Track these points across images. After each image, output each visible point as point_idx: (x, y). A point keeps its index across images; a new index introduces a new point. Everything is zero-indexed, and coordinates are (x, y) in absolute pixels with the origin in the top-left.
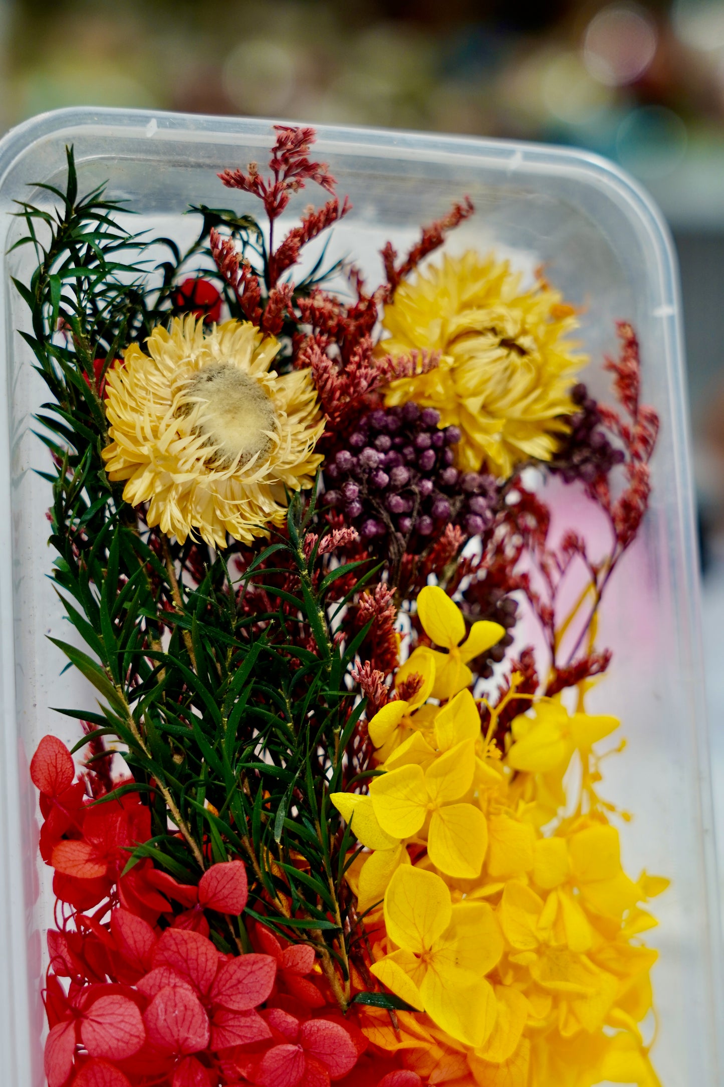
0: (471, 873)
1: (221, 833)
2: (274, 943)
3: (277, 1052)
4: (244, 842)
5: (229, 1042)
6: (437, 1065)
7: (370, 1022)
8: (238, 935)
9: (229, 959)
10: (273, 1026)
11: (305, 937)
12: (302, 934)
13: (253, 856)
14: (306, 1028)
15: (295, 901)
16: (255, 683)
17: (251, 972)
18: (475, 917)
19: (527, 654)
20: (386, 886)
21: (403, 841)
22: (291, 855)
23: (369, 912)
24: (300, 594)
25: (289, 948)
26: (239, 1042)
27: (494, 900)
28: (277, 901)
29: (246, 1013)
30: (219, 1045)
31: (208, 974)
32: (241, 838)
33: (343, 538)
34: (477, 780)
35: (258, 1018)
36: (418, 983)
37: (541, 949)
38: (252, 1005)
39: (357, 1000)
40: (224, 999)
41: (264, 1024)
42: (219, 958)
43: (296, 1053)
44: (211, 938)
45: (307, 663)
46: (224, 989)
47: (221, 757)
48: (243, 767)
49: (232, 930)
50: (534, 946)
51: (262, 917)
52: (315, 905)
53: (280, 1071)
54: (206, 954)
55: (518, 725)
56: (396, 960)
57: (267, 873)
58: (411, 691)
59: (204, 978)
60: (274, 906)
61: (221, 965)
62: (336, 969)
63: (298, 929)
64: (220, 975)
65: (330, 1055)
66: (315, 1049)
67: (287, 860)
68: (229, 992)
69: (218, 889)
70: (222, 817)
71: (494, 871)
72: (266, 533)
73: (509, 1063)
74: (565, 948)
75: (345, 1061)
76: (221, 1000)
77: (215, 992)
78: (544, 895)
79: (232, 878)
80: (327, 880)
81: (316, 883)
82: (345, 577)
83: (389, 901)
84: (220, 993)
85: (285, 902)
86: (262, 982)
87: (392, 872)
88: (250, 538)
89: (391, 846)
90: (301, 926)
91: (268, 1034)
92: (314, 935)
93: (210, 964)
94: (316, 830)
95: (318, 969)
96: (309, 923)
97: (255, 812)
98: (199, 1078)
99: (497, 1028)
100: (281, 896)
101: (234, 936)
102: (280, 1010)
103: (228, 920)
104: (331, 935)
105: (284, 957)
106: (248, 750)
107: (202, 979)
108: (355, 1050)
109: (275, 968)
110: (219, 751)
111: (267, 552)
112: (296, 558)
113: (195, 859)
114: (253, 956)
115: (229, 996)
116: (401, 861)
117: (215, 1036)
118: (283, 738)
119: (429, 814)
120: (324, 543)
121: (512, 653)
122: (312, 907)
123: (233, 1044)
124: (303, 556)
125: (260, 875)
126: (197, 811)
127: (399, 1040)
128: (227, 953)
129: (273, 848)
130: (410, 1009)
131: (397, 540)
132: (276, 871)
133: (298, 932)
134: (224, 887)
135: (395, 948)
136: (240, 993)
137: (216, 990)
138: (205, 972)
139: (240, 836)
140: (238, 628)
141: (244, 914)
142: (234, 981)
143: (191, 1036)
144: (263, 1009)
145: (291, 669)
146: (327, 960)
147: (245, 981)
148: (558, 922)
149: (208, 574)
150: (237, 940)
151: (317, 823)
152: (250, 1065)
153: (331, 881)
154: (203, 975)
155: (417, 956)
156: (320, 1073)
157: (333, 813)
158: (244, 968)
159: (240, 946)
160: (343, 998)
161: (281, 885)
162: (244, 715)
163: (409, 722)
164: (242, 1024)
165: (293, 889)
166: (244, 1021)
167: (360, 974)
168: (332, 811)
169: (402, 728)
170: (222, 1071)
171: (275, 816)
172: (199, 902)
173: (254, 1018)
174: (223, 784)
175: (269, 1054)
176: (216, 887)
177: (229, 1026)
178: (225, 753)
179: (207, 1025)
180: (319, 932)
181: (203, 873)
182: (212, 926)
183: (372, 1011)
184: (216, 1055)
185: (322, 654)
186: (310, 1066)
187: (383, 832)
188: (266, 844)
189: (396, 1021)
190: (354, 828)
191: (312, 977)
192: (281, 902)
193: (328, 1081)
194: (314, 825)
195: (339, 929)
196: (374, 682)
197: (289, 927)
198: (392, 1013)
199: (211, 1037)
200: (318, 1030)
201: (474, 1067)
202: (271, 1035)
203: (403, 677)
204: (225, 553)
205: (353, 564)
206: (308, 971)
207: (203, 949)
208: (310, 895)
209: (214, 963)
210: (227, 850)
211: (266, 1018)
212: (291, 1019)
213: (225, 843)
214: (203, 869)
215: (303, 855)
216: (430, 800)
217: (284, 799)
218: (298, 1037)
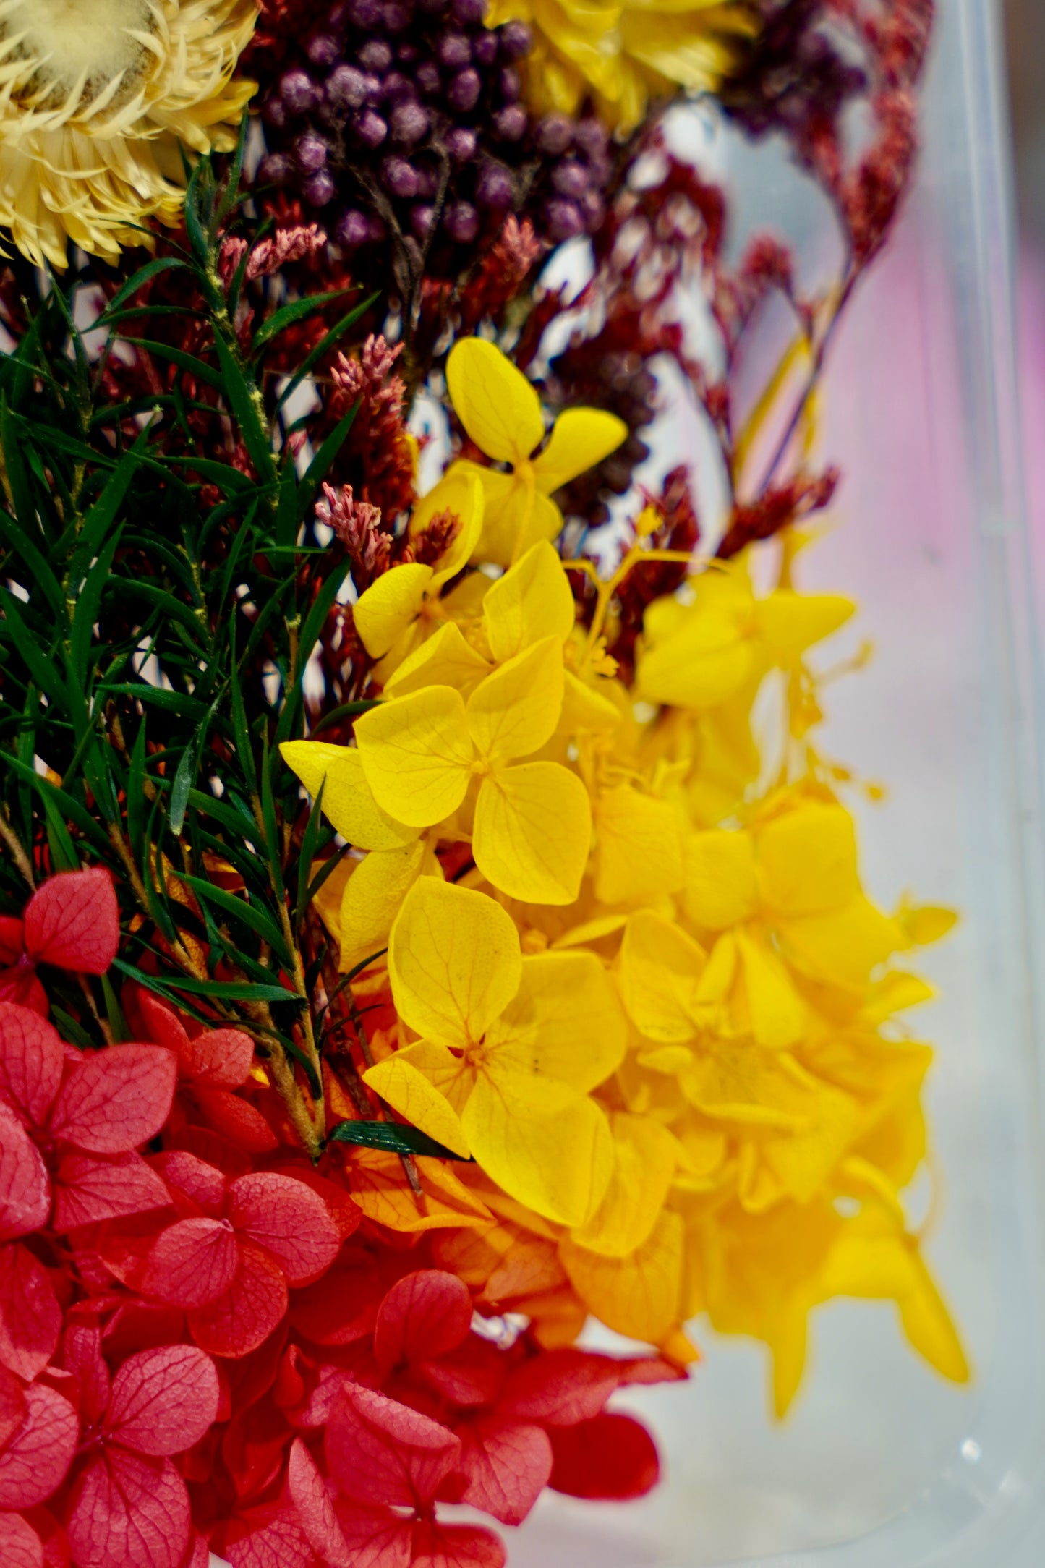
0: (561, 895)
1: (66, 819)
2: (173, 1028)
3: (183, 1232)
4: (111, 836)
5: (87, 1213)
6: (500, 1262)
7: (369, 1181)
8: (103, 1013)
9: (86, 1057)
10: (174, 1183)
11: (235, 1016)
12: (228, 1010)
13: (129, 861)
14: (239, 1188)
15: (215, 949)
16: (125, 531)
17: (129, 1081)
18: (571, 982)
19: (676, 477)
20: (391, 921)
21: (425, 834)
22: (208, 864)
23: (360, 972)
24: (214, 358)
25: (203, 1037)
26: (108, 1213)
27: (608, 947)
28: (178, 947)
29: (120, 1159)
30: (69, 1220)
31: (46, 1086)
32: (106, 828)
33: (295, 245)
34: (571, 715)
35: (145, 1169)
36: (459, 1104)
37: (701, 1042)
38: (130, 1144)
39: (337, 1136)
40: (77, 1133)
41: (155, 1178)
42: (66, 1056)
43: (220, 1235)
44: (52, 1019)
45: (231, 493)
46: (77, 1113)
47: (64, 677)
48: (110, 694)
49: (93, 1004)
50: (686, 1035)
51: (151, 979)
52: (256, 957)
53: (188, 1268)
54: (40, 1047)
55: (658, 616)
56: (413, 1059)
57: (160, 895)
58: (436, 545)
59: (39, 1092)
60: (173, 956)
61: (69, 1068)
62: (298, 1079)
63: (220, 1000)
64: (69, 1087)
65: (286, 1238)
66: (258, 1227)
67: (198, 870)
68: (86, 1120)
69: (62, 923)
70: (67, 788)
71: (607, 891)
72: (147, 239)
73: (639, 1257)
74: (748, 1041)
75: (315, 1251)
76: (71, 1135)
77: (58, 1120)
78: (709, 940)
79: (89, 902)
80: (277, 907)
81: (257, 914)
82: (303, 324)
83: (398, 949)
84: (69, 1122)
85: (196, 952)
86: (151, 1099)
87: (404, 893)
88: (112, 247)
89: (401, 843)
90: (226, 995)
91: (163, 1197)
92: (254, 1014)
93: (48, 1065)
94: (253, 813)
95: (261, 1076)
96: (242, 988)
97: (131, 778)
98: (32, 1286)
99: (615, 1189)
100: (188, 940)
101: (96, 1016)
102: (187, 1154)
103: (83, 983)
104: (285, 1014)
105: (194, 1054)
106: (119, 660)
107: (34, 1096)
108: (334, 1230)
109: (173, 1072)
110: (58, 661)
111: (146, 275)
112: (205, 286)
113: (16, 868)
114: (130, 1050)
115: (87, 1127)
116: (423, 870)
117: (62, 1203)
118: (185, 637)
119: (476, 782)
120: (258, 254)
121: (649, 477)
122: (247, 959)
123: (95, 1217)
124: (217, 281)
125: (144, 897)
126: (19, 777)
127: (423, 1212)
128: (83, 1047)
129: (170, 847)
130: (443, 1154)
131: (406, 250)
132: (177, 893)
133: (221, 1008)
134: (73, 920)
135: (411, 1036)
136: (108, 1121)
137: (62, 1115)
138: (39, 1082)
139: (104, 824)
140: (96, 426)
141: (114, 973)
142: (96, 1098)
143: (14, 1203)
144: (155, 1149)
145: (201, 504)
146: (279, 1061)
147: (117, 1099)
148: (734, 990)
149: (34, 322)
150: (102, 1024)
151: (255, 799)
152: (130, 1259)
153: (284, 909)
154: (36, 1088)
155: (457, 1053)
156: (267, 1274)
157: (287, 782)
158: (115, 1073)
159: (108, 1034)
160: (312, 1133)
161: (186, 919)
162: (110, 595)
163: (436, 607)
164: (113, 1180)
165: (209, 922)
166: (115, 1174)
167: (346, 1089)
168: (286, 777)
169: (423, 620)
170: (76, 1271)
171: (172, 785)
172: (26, 950)
173: (135, 1168)
174: (70, 726)
175: (165, 1236)
176: (58, 920)
177: (88, 1184)
178: (70, 664)
179: (44, 1182)
180: (263, 1007)
181: (31, 893)
182: (53, 999)
183: (371, 1158)
184: (64, 1242)
185: (262, 474)
186: (248, 1261)
187: (384, 815)
188: (154, 840)
189: (414, 1176)
190: (329, 809)
191: (249, 1091)
192: (185, 949)
193: (283, 1290)
194: (249, 804)
195: (300, 1001)
196: (360, 526)
197: (204, 998)
198: (407, 1162)
199: (53, 1206)
200: (263, 1191)
201: (573, 1268)
202: (170, 1200)
203: (422, 521)
204: (67, 279)
205: (317, 298)
206: (240, 1081)
207: (33, 1038)
208: (247, 940)
209: (57, 1063)
210: (80, 854)
211: (159, 1169)
212: (208, 1171)
213: (74, 837)
214: (32, 884)
215: (229, 861)
216: (477, 754)
217: (188, 751)
218: (223, 1205)
